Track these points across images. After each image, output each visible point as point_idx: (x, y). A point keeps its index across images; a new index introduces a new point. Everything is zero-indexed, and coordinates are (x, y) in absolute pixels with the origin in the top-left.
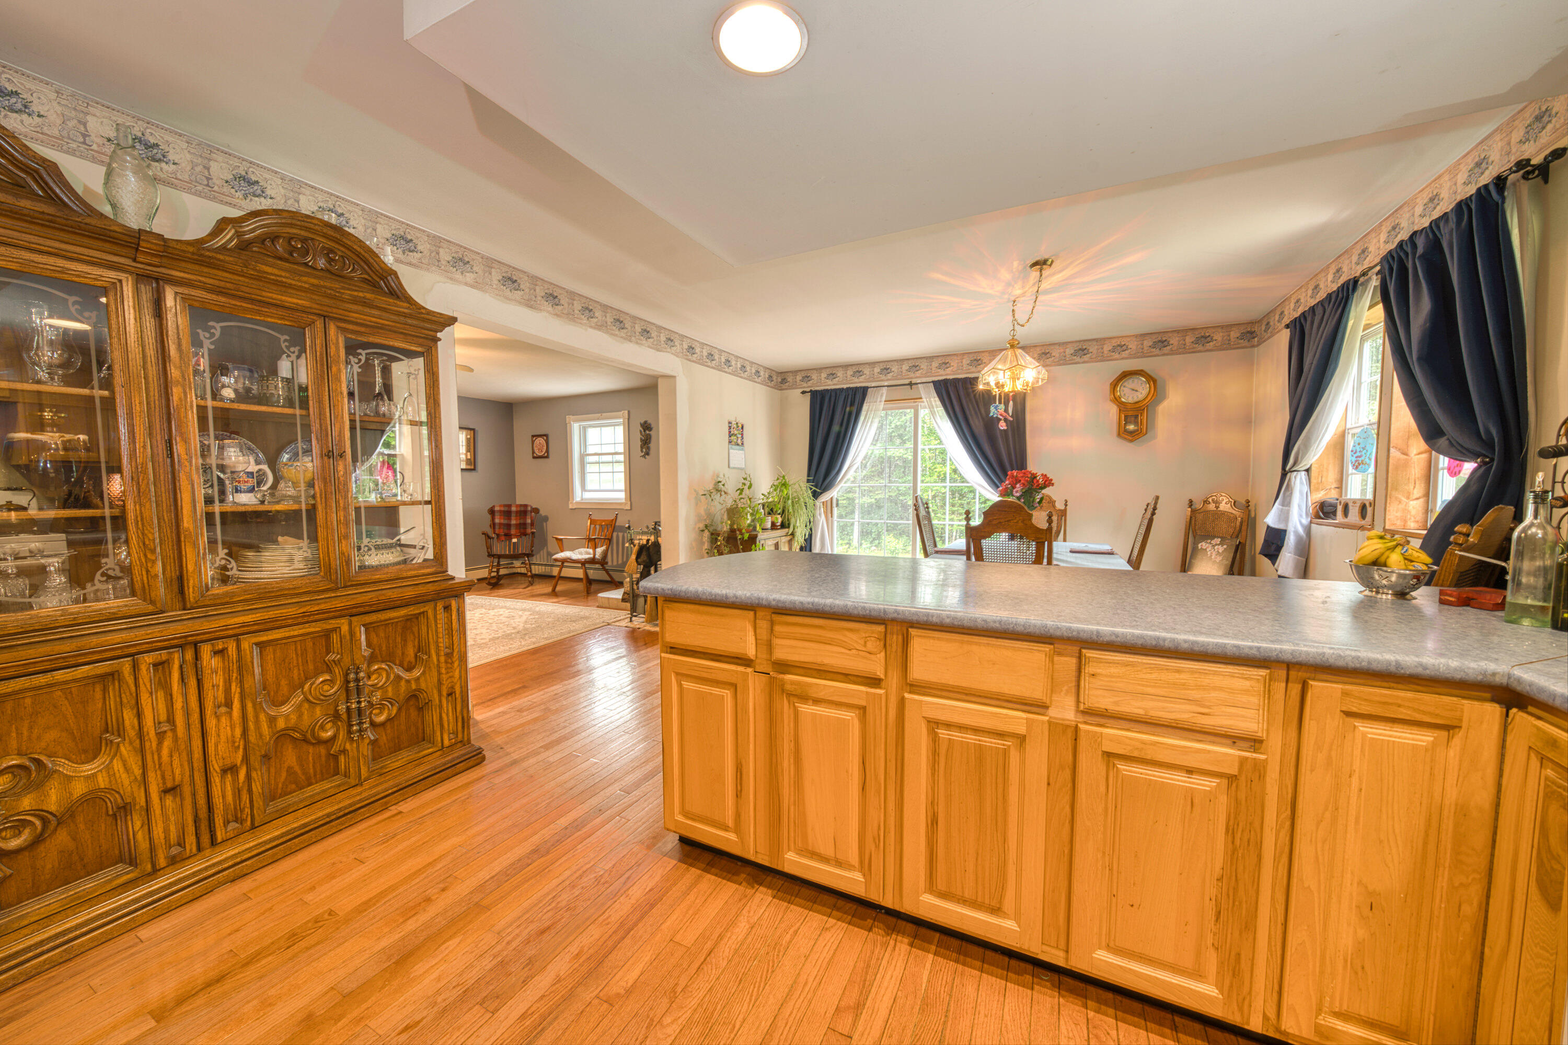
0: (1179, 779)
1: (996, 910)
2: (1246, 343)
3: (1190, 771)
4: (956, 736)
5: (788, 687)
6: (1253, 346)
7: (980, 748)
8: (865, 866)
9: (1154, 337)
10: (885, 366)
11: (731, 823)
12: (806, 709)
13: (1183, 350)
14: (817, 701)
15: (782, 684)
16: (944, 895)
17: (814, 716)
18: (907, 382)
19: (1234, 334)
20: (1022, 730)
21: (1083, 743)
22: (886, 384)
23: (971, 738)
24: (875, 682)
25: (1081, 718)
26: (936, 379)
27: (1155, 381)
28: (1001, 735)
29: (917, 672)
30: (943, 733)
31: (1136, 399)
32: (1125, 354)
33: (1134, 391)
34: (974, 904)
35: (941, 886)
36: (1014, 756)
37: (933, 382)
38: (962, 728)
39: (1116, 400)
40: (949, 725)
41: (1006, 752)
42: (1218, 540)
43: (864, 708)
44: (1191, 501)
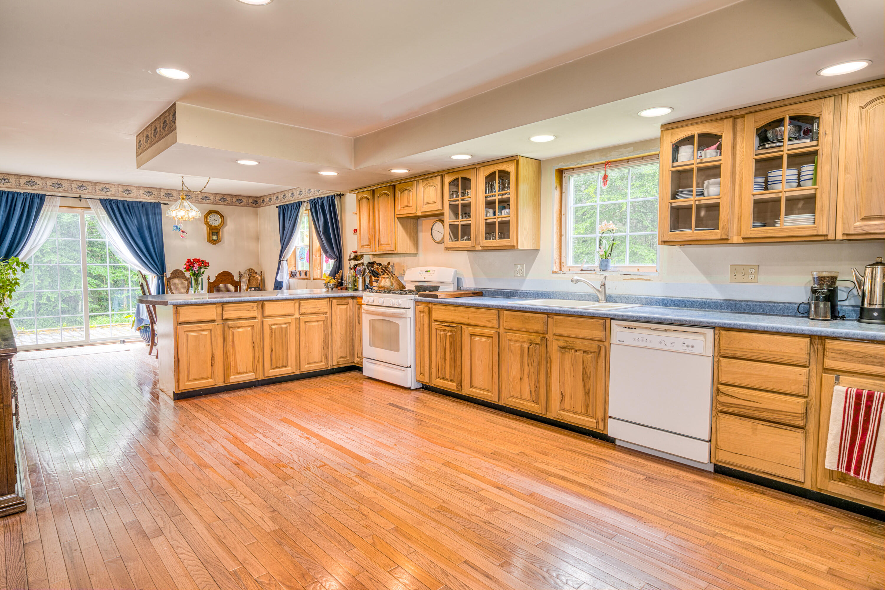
0: (316, 323)
1: (286, 366)
2: (254, 205)
3: (318, 321)
4: (276, 326)
5: (230, 326)
6: (257, 207)
7: (282, 328)
8: (254, 370)
9: (220, 196)
10: (58, 183)
11: (209, 376)
12: (236, 331)
13: (232, 204)
14: (239, 328)
15: (228, 325)
16: (275, 368)
17: (239, 332)
18: (78, 196)
19: (251, 201)
20: (290, 321)
21: (301, 321)
22: (60, 194)
23: (279, 326)
24: (254, 318)
25: (300, 316)
26: (102, 197)
27: (223, 217)
28: (285, 324)
29: (266, 313)
30: (273, 327)
31: (216, 225)
32: (208, 201)
33: (215, 220)
34: (282, 367)
35: (274, 366)
36: (288, 328)
37: (100, 200)
38: (277, 324)
39: (207, 223)
40: (274, 325)
41: (287, 327)
42: (253, 289)
43: (253, 326)
44: (240, 272)
